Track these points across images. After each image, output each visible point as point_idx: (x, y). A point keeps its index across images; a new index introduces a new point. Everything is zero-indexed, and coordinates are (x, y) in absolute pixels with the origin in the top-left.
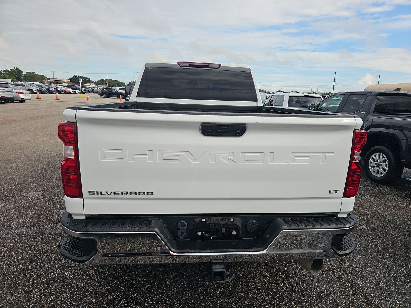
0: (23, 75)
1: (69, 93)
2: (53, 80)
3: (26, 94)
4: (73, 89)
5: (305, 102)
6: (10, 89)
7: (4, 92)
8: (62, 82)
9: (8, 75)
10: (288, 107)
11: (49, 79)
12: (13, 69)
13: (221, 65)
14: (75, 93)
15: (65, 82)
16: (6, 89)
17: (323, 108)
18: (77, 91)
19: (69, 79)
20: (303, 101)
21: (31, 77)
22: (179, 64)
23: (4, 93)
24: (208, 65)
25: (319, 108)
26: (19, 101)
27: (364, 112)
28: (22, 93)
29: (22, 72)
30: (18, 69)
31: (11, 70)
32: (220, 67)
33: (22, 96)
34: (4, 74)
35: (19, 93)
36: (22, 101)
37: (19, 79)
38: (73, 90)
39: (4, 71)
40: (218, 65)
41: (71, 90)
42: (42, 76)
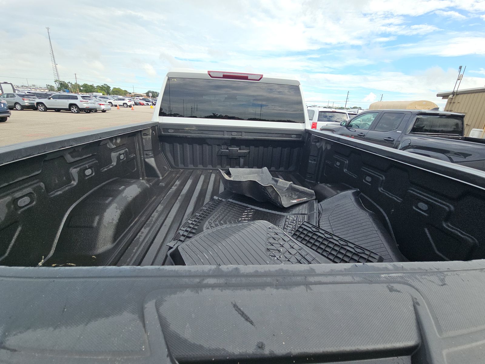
0: (111, 90)
1: (143, 105)
2: (133, 94)
3: (107, 105)
4: (146, 101)
5: (331, 117)
6: (93, 101)
7: (88, 103)
8: (138, 96)
9: (100, 89)
10: (318, 121)
11: (130, 93)
12: (103, 85)
13: (262, 75)
14: (148, 105)
15: (141, 96)
16: (89, 101)
17: (354, 124)
18: (149, 103)
19: (146, 94)
20: (330, 116)
21: (117, 92)
22: (209, 75)
23: (88, 105)
24: (246, 75)
25: (350, 124)
26: (102, 111)
27: (401, 132)
28: (103, 105)
29: (110, 88)
30: (107, 85)
31: (102, 86)
32: (261, 78)
33: (103, 107)
34: (96, 89)
35: (100, 105)
36: (104, 111)
37: (108, 93)
38: (147, 103)
39: (97, 87)
40: (260, 76)
41: (145, 102)
42: (125, 91)
